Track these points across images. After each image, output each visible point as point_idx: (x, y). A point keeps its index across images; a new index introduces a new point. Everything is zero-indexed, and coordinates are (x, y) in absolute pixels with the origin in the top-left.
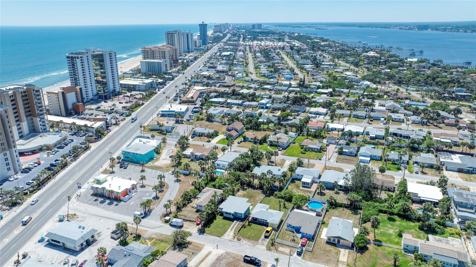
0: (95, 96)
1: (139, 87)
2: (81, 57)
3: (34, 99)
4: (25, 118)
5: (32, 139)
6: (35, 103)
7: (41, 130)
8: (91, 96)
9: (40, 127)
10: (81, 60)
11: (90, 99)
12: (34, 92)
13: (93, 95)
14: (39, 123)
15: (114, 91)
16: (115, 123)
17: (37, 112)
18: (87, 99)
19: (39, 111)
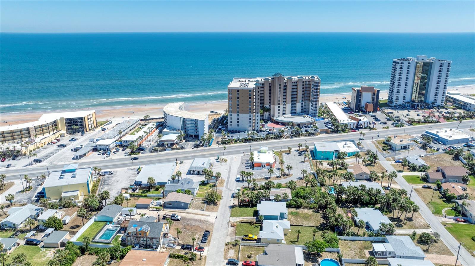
0: (405, 103)
1: (470, 107)
2: (402, 63)
3: (312, 88)
4: (301, 101)
5: (296, 116)
6: (311, 91)
7: (310, 113)
8: (400, 102)
9: (310, 110)
10: (401, 66)
11: (399, 104)
12: (313, 83)
13: (404, 102)
14: (311, 107)
15: (433, 103)
16: (372, 127)
17: (311, 98)
18: (396, 104)
19: (313, 98)
